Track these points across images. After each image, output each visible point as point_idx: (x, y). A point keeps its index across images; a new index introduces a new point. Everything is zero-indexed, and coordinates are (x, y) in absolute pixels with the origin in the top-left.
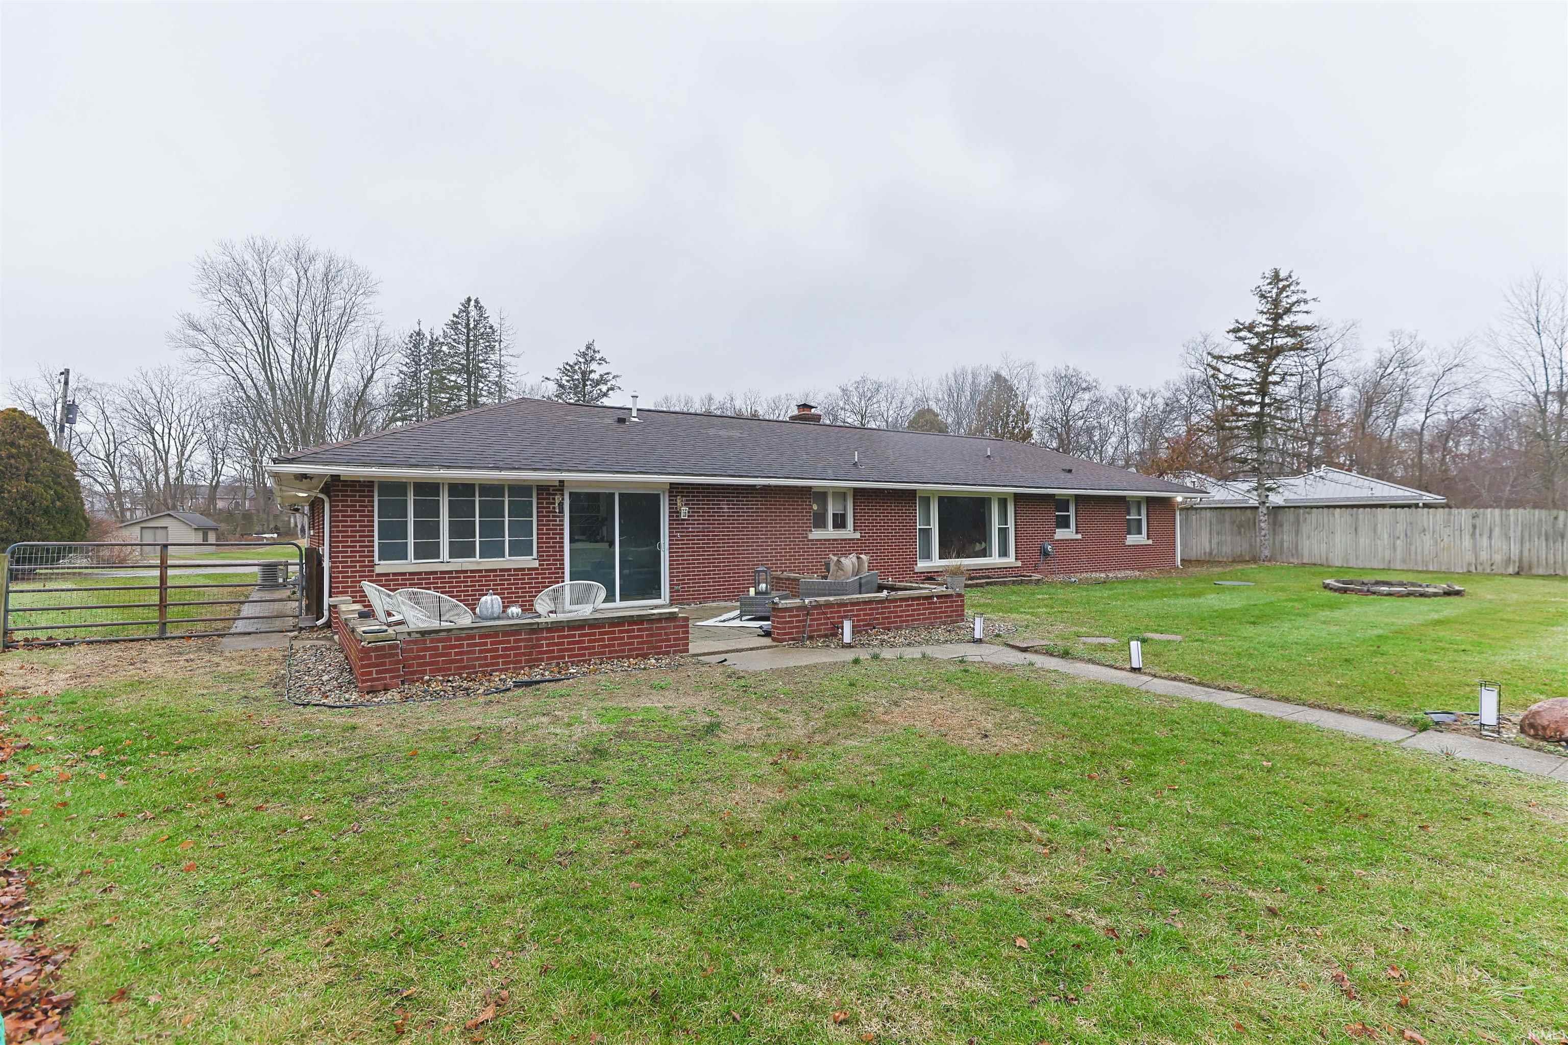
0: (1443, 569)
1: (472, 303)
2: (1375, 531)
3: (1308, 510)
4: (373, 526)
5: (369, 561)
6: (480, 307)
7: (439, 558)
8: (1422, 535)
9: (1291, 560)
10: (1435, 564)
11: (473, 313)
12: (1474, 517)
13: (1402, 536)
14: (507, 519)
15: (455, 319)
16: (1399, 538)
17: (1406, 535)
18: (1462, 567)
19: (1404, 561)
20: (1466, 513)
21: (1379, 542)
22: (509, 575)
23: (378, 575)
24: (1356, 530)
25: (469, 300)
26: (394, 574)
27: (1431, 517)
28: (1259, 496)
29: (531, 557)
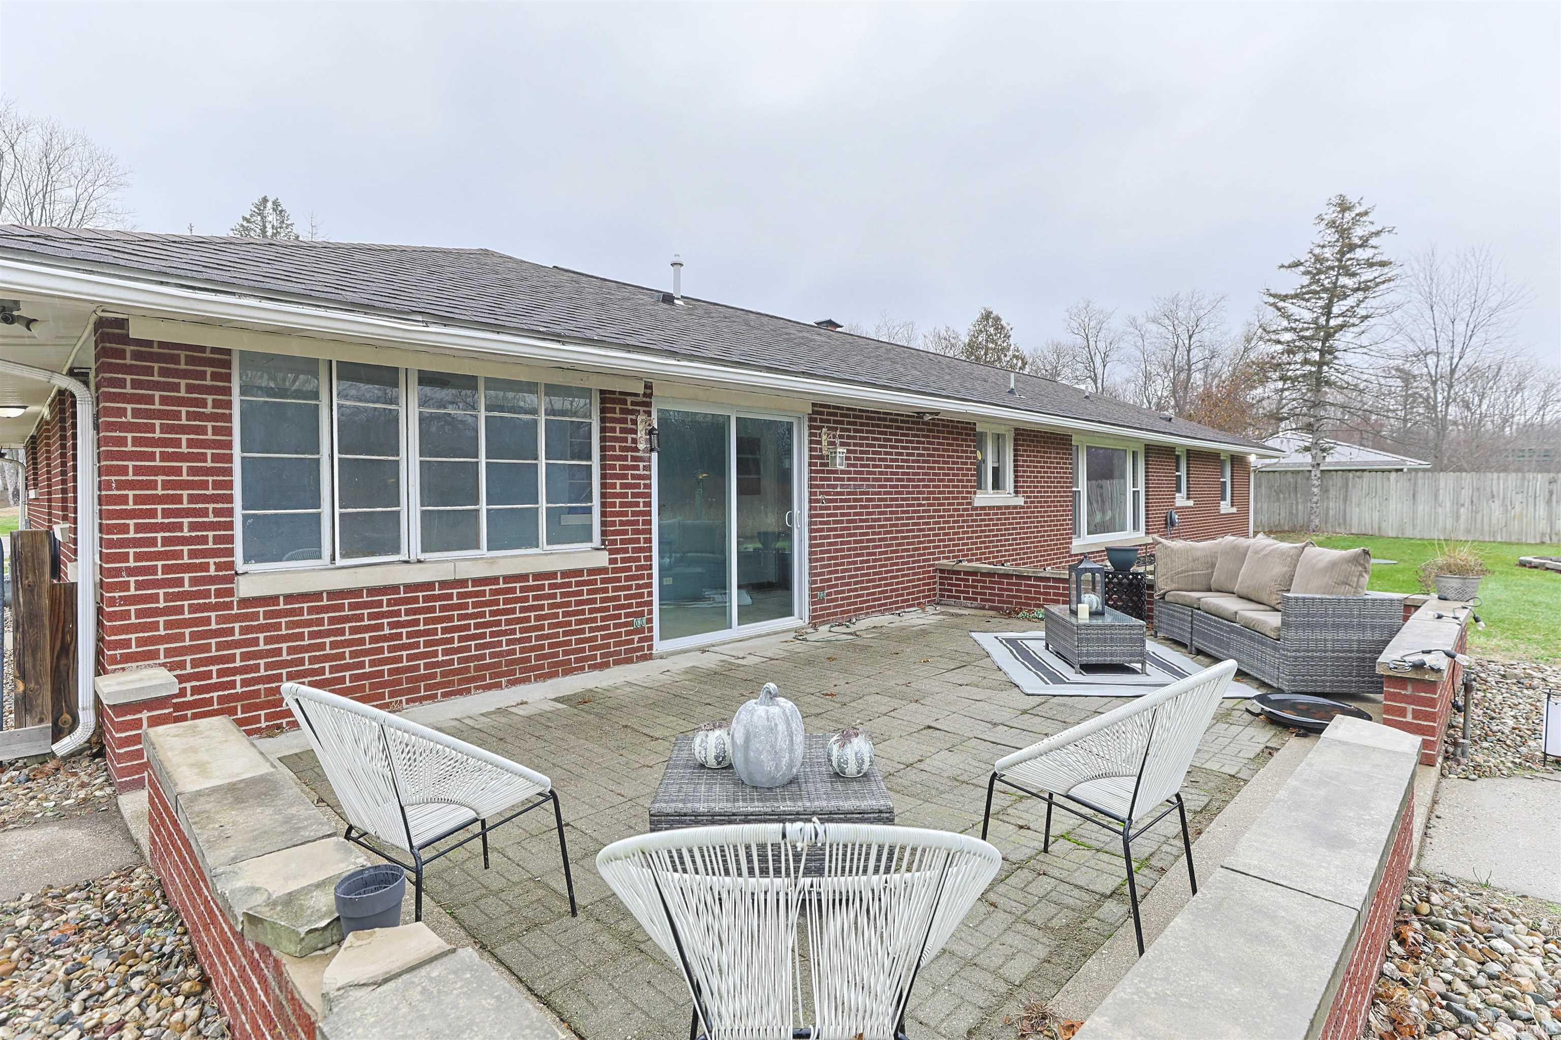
0: (1514, 539)
1: (269, 205)
2: (1436, 497)
3: (1358, 473)
4: (229, 472)
5: (219, 566)
6: (281, 211)
7: (397, 550)
8: (1490, 502)
9: (1338, 530)
10: (1504, 535)
11: (272, 218)
12: (1550, 483)
13: (1467, 502)
14: (542, 462)
15: (245, 224)
16: (1463, 505)
17: (1472, 502)
18: (1535, 538)
19: (1468, 531)
20: (1542, 478)
21: (1440, 510)
22: (551, 586)
23: (245, 602)
24: (1414, 495)
25: (265, 200)
26: (289, 598)
27: (1501, 482)
28: (1314, 457)
29: (589, 545)
